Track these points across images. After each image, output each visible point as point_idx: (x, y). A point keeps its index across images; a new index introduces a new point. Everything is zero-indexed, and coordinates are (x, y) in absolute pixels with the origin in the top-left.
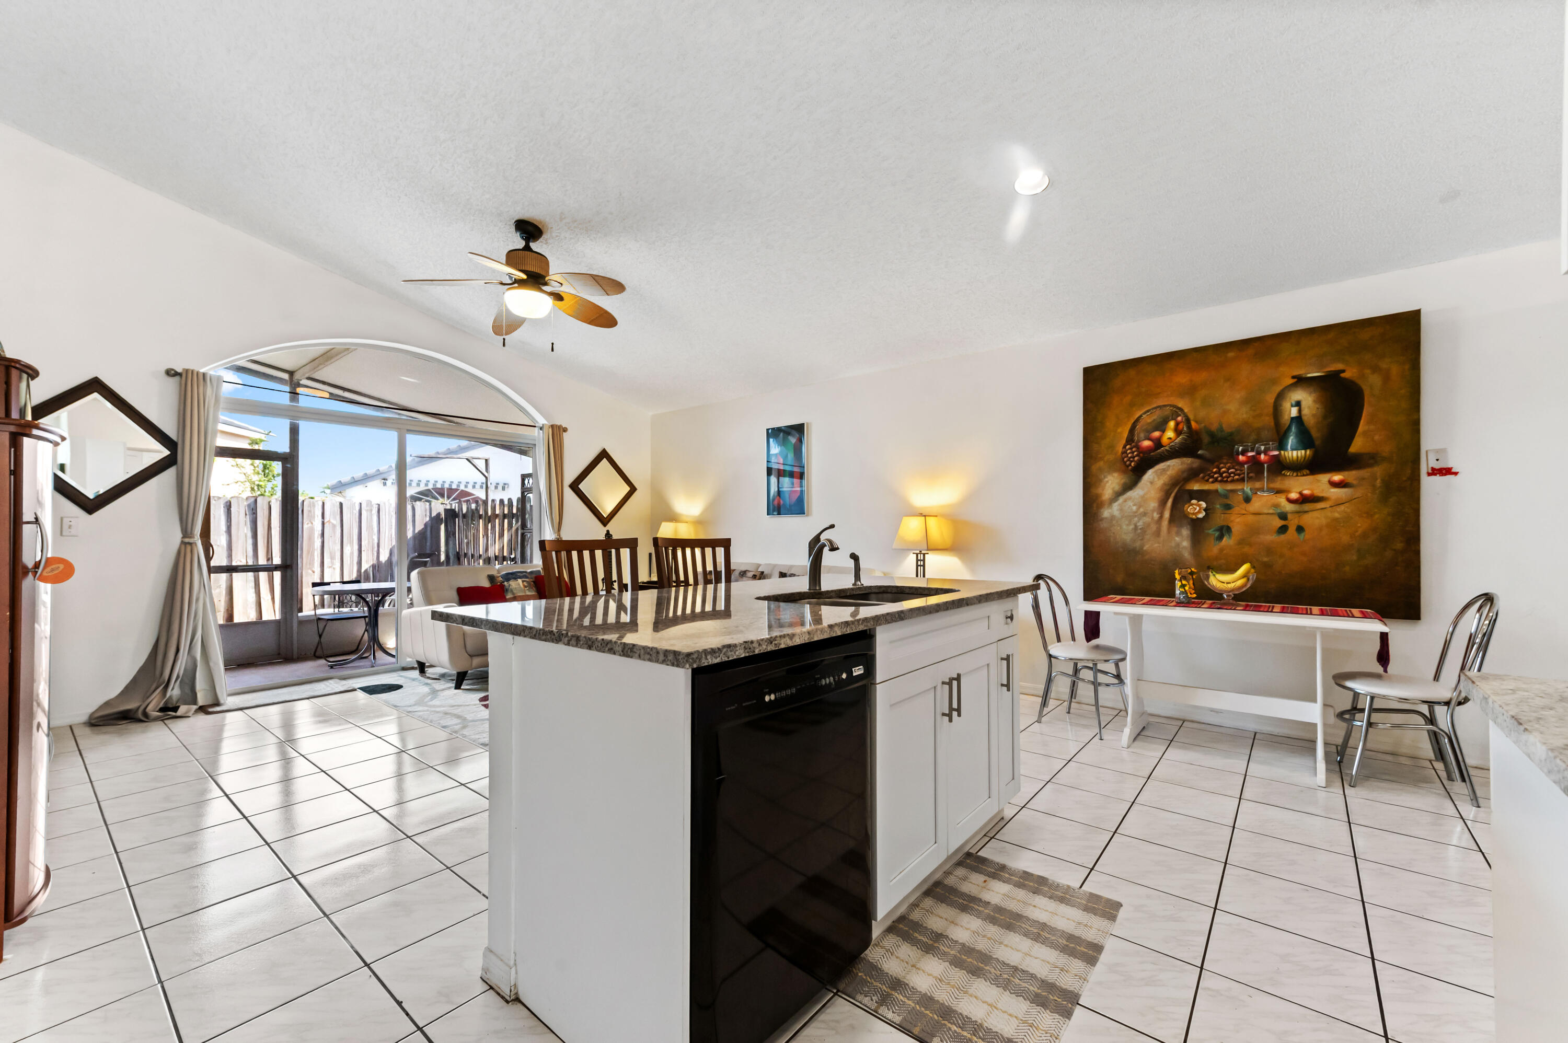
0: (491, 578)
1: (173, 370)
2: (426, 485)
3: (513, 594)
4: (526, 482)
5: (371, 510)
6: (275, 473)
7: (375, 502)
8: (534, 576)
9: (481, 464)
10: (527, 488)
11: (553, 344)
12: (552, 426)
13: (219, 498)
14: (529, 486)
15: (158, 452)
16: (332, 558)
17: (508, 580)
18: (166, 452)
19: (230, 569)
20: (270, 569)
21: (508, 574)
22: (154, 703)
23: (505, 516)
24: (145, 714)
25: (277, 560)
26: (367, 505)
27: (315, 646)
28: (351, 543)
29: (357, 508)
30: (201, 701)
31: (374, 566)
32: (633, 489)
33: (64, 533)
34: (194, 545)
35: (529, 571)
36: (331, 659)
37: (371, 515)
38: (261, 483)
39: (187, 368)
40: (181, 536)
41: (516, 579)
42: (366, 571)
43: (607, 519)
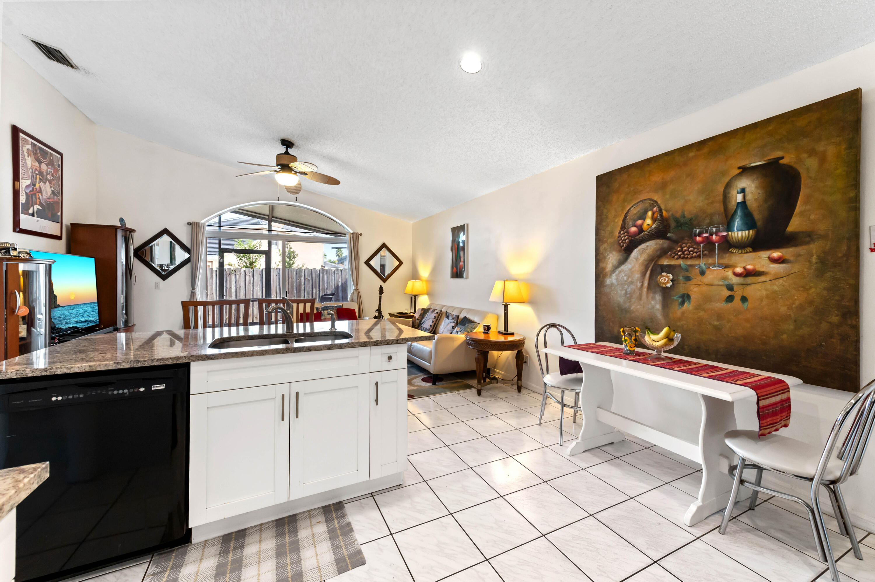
3: (325, 317)
12: (353, 233)
18: (189, 256)
32: (401, 263)
33: (155, 288)
34: (195, 293)
40: (191, 289)
43: (385, 280)
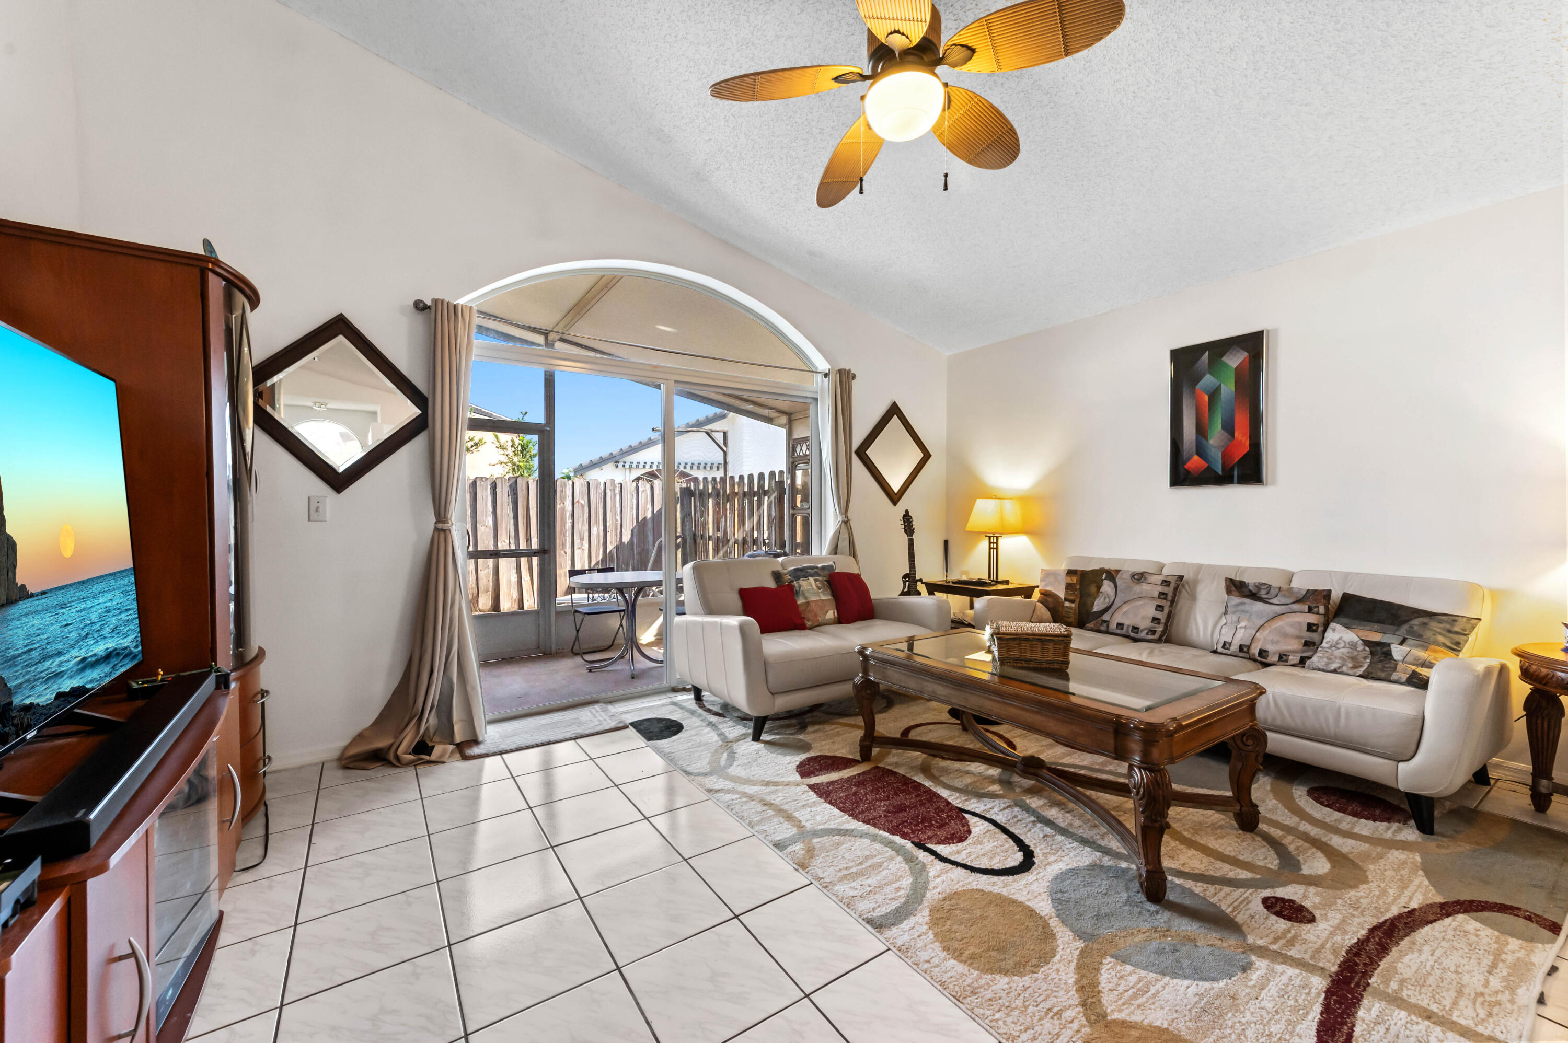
0: (777, 576)
1: (421, 301)
2: (651, 467)
3: (806, 598)
4: (798, 450)
5: (614, 490)
6: (533, 452)
7: (618, 481)
8: (827, 573)
9: (719, 437)
10: (799, 456)
11: (946, 175)
12: (840, 371)
13: (487, 479)
14: (801, 454)
15: (409, 411)
16: (582, 539)
17: (797, 578)
18: (415, 411)
19: (496, 554)
20: (529, 554)
21: (796, 570)
22: (408, 740)
23: (745, 494)
24: (397, 758)
25: (535, 545)
26: (611, 485)
27: (572, 642)
28: (597, 523)
29: (602, 488)
30: (458, 738)
31: (617, 547)
32: (927, 456)
33: (311, 518)
34: (448, 532)
35: (820, 566)
36: (589, 657)
37: (615, 495)
38: (521, 464)
39: (436, 298)
40: (435, 520)
41: (806, 577)
42: (611, 552)
43: (898, 496)
